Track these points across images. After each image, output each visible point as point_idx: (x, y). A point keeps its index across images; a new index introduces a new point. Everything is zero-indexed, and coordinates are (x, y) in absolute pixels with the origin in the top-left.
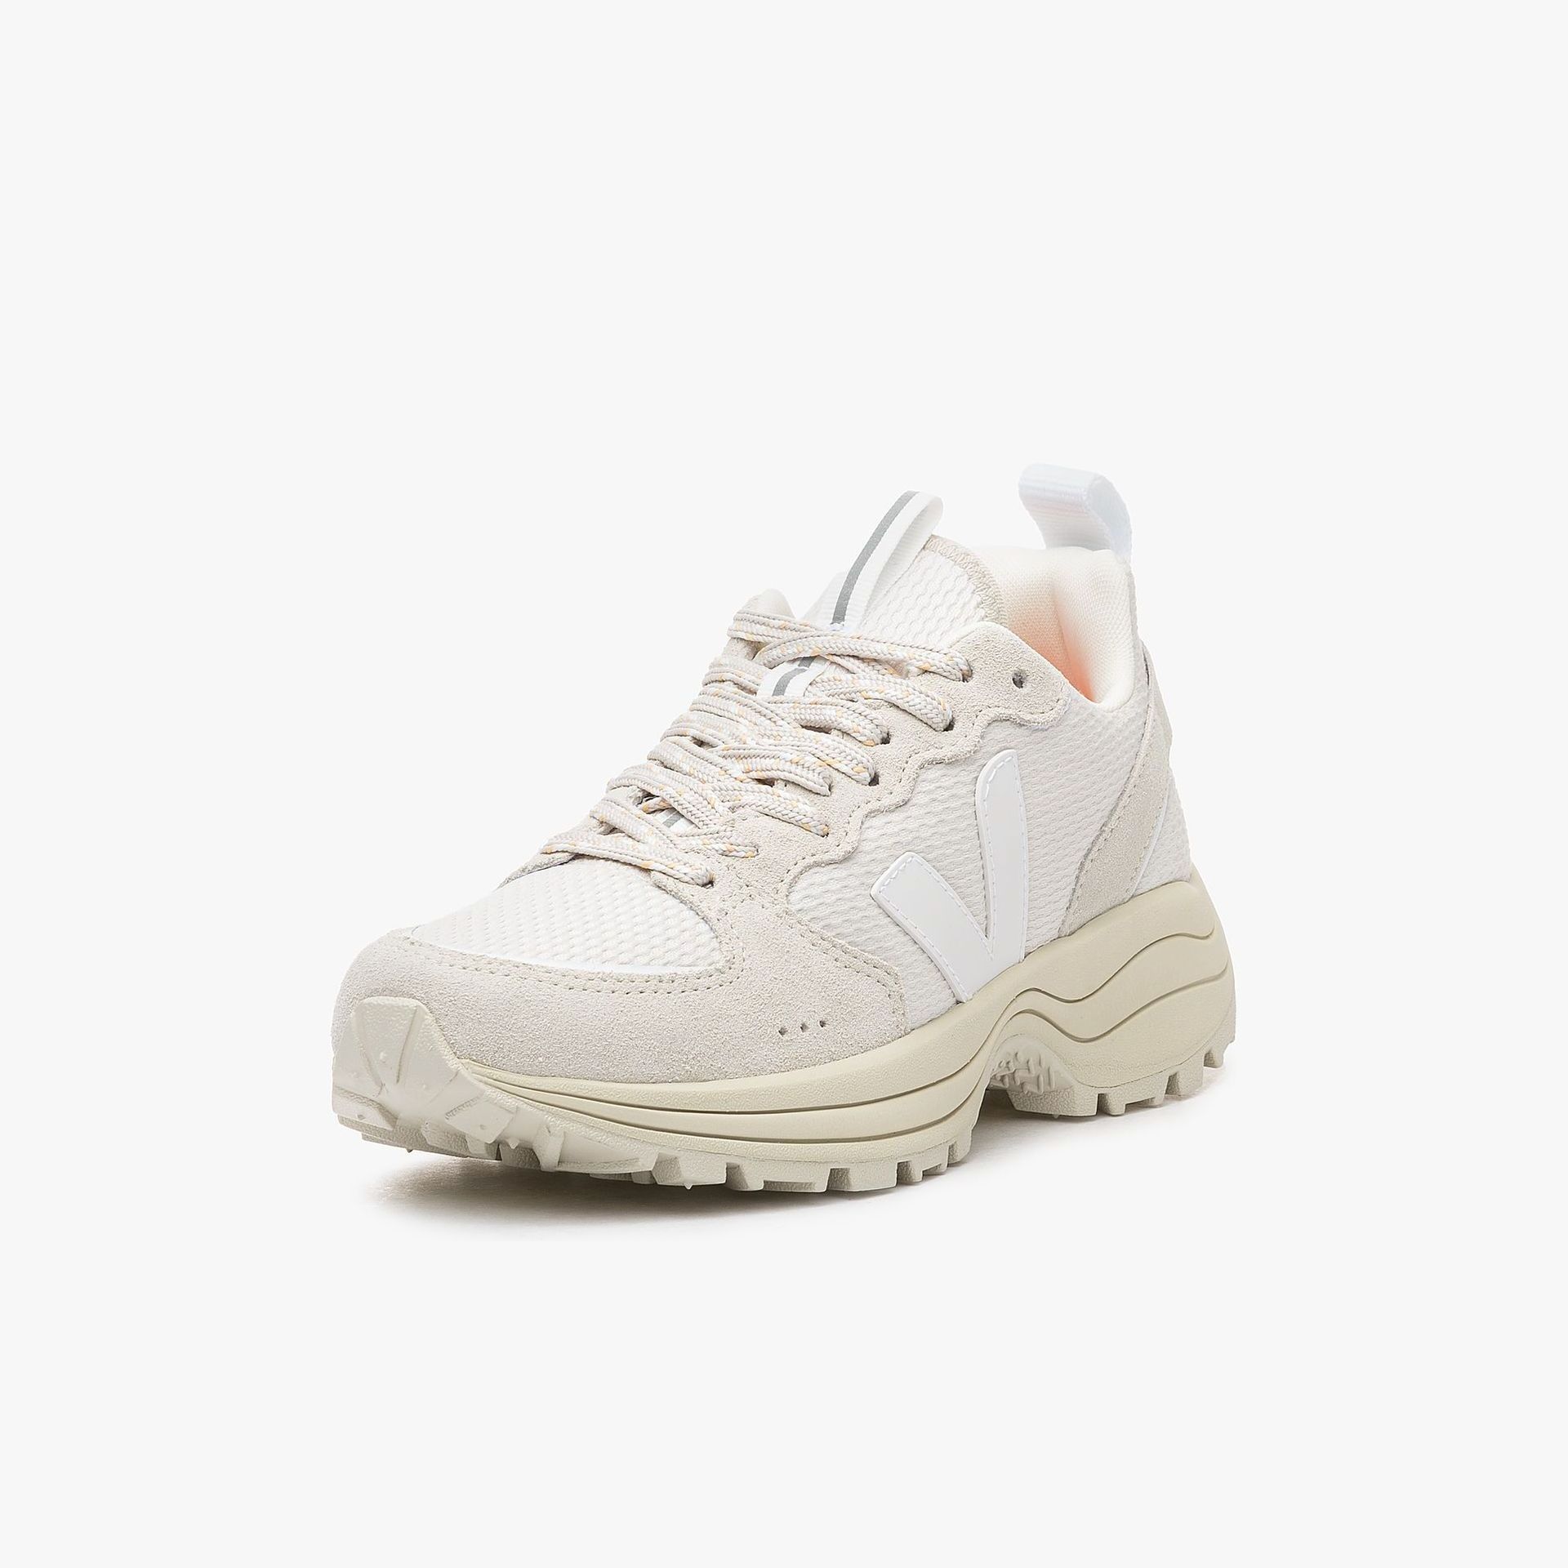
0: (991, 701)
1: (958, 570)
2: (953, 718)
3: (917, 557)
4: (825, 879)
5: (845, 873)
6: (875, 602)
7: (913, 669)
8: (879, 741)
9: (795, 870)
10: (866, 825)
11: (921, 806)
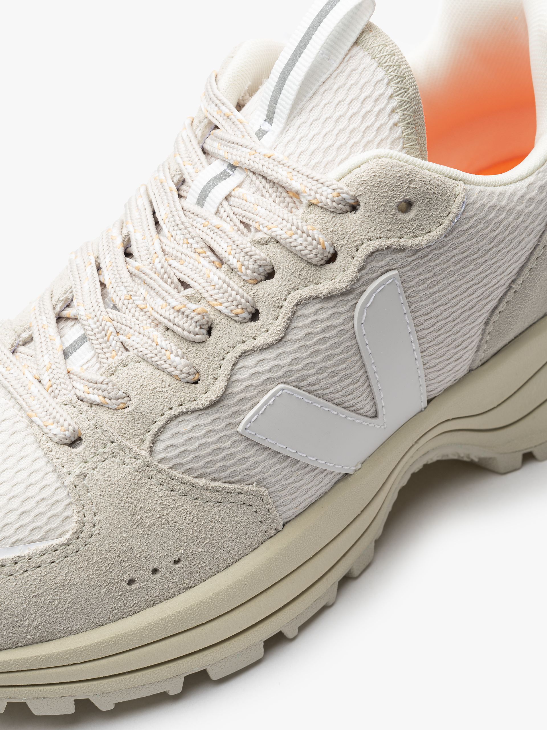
0: (373, 234)
1: (381, 73)
2: (336, 252)
3: (346, 55)
4: (190, 426)
5: (212, 417)
6: (300, 106)
7: (305, 201)
8: (263, 278)
9: (161, 421)
10: (240, 365)
11: (296, 341)
